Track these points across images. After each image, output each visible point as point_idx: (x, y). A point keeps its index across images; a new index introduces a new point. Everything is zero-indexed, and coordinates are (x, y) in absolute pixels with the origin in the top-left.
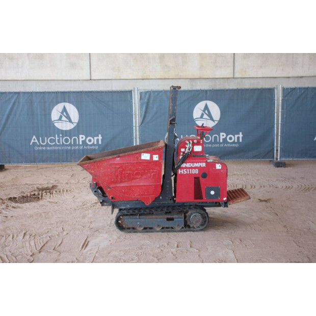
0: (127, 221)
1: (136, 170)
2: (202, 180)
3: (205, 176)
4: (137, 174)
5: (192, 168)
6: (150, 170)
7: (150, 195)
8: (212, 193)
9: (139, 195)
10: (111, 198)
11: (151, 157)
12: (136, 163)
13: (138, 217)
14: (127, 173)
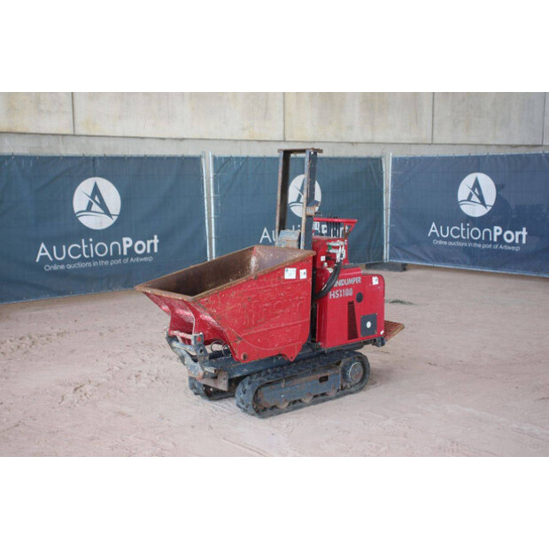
0: (267, 397)
1: (278, 299)
2: (357, 306)
3: (360, 298)
4: (279, 306)
5: (345, 287)
6: (294, 297)
7: (294, 342)
8: (369, 325)
9: (281, 345)
10: (242, 358)
11: (298, 274)
12: (278, 287)
13: (283, 384)
14: (265, 307)
